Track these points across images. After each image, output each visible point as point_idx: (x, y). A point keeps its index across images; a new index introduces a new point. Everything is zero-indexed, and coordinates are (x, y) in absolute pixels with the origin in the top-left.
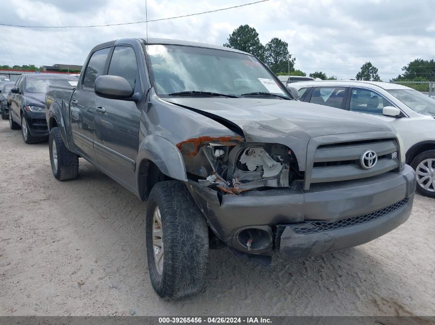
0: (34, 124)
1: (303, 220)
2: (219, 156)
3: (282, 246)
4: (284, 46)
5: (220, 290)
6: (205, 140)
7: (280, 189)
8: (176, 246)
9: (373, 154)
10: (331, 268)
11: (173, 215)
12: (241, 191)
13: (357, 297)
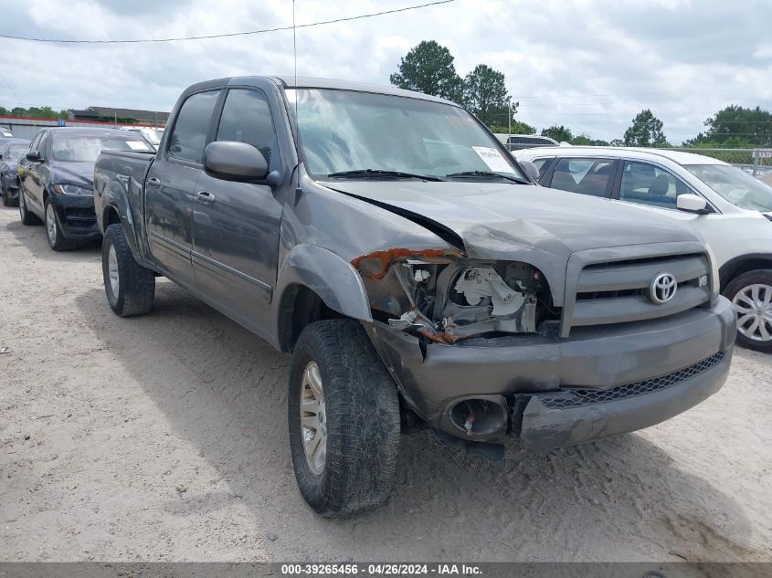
0: (69, 217)
1: (558, 386)
2: (421, 280)
3: (525, 427)
4: (498, 79)
5: (412, 501)
6: (400, 255)
7: (521, 335)
8: (349, 427)
9: (670, 279)
10: (594, 466)
11: (344, 375)
12: (456, 338)
13: (638, 514)
